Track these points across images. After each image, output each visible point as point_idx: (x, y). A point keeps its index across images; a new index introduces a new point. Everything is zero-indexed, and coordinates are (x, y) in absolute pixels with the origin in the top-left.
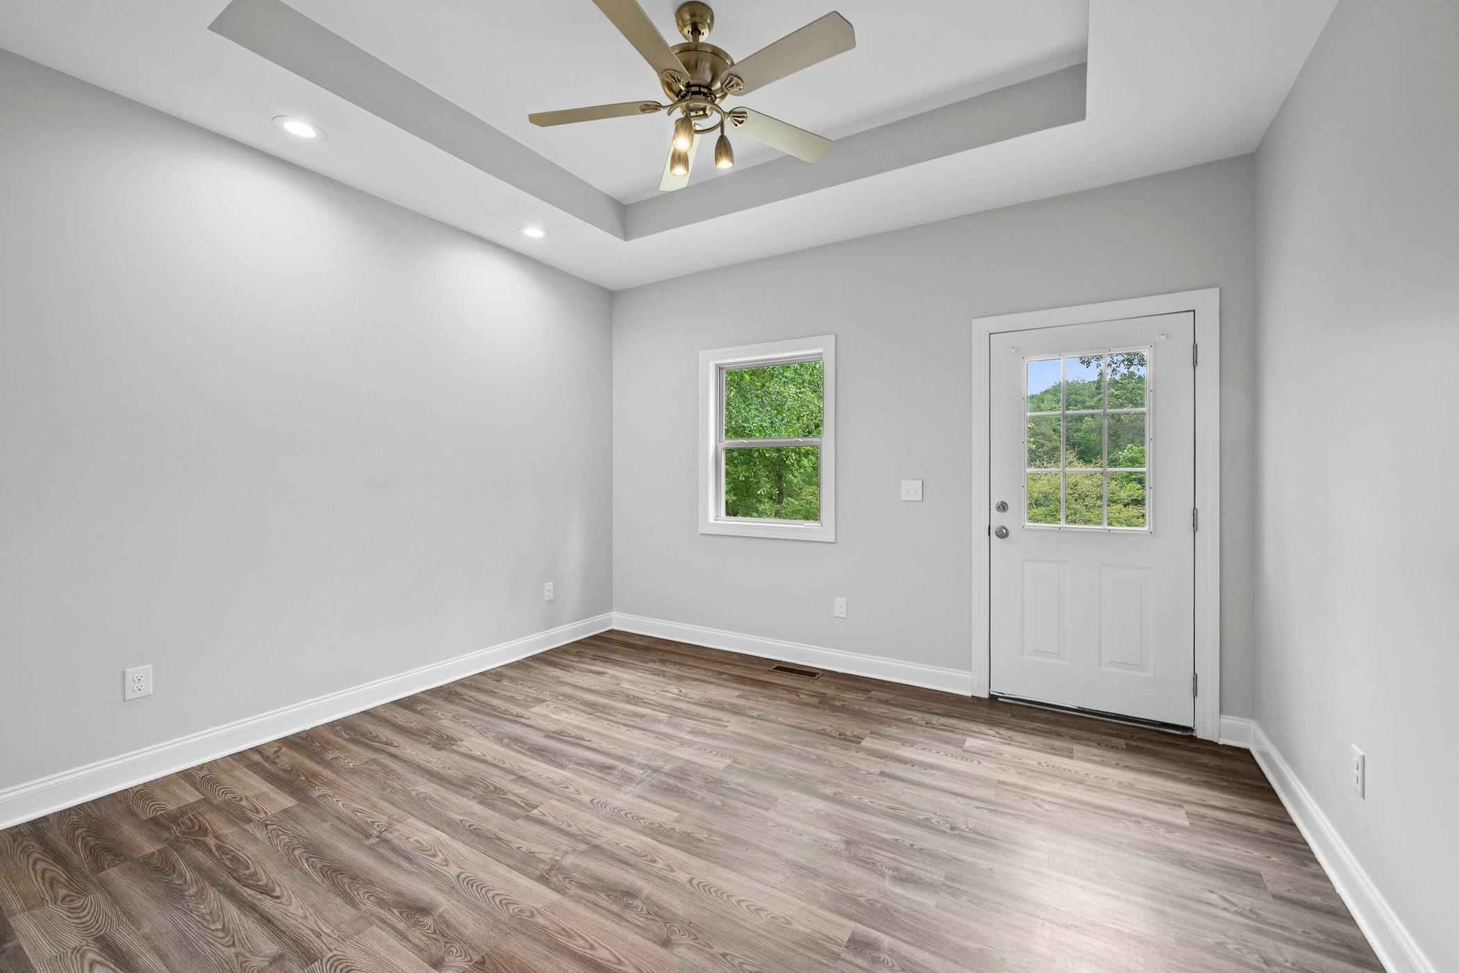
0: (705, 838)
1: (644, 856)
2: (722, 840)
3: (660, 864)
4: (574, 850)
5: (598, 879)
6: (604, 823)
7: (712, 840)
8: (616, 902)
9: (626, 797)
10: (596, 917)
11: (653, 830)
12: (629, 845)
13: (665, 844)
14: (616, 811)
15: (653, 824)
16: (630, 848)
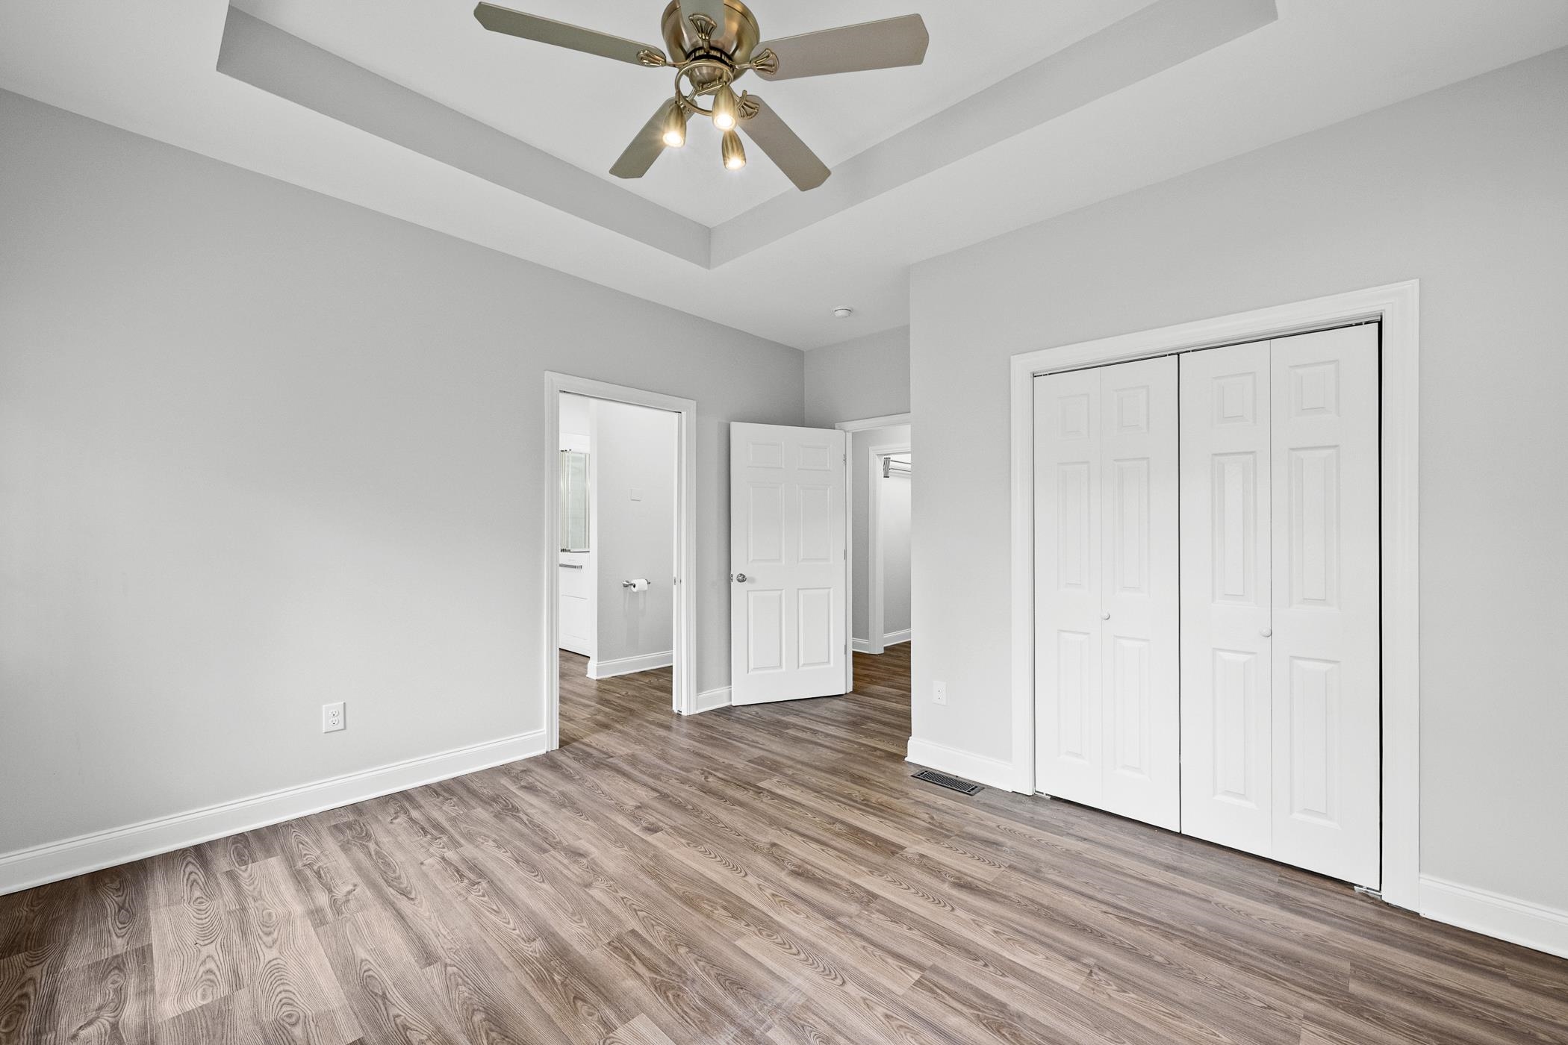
0: (718, 910)
1: (782, 901)
2: (703, 905)
3: (768, 892)
4: (851, 917)
5: (824, 888)
6: (824, 944)
7: (712, 906)
8: (808, 870)
9: (798, 981)
10: (822, 864)
11: (768, 927)
12: (795, 914)
13: (759, 910)
14: (811, 961)
15: (768, 935)
16: (795, 912)
